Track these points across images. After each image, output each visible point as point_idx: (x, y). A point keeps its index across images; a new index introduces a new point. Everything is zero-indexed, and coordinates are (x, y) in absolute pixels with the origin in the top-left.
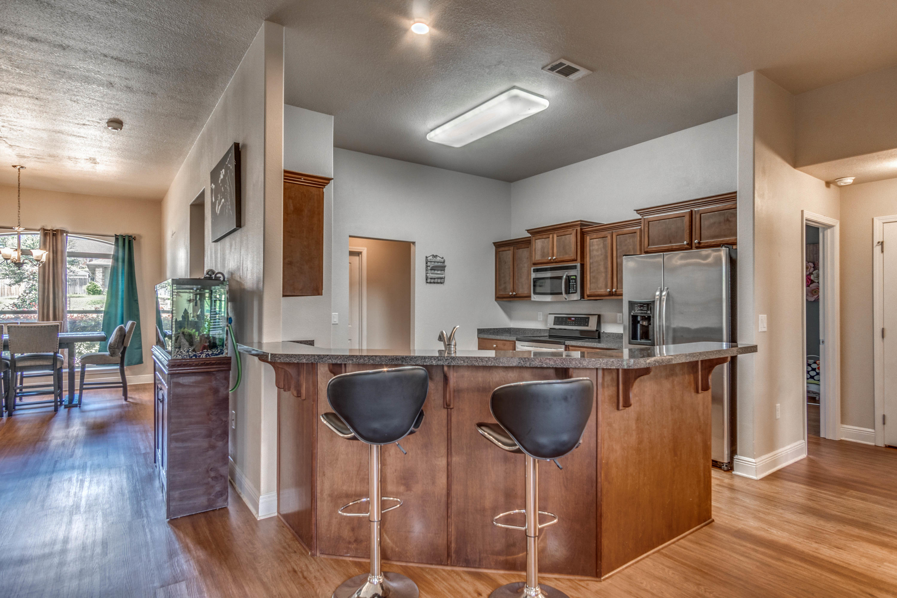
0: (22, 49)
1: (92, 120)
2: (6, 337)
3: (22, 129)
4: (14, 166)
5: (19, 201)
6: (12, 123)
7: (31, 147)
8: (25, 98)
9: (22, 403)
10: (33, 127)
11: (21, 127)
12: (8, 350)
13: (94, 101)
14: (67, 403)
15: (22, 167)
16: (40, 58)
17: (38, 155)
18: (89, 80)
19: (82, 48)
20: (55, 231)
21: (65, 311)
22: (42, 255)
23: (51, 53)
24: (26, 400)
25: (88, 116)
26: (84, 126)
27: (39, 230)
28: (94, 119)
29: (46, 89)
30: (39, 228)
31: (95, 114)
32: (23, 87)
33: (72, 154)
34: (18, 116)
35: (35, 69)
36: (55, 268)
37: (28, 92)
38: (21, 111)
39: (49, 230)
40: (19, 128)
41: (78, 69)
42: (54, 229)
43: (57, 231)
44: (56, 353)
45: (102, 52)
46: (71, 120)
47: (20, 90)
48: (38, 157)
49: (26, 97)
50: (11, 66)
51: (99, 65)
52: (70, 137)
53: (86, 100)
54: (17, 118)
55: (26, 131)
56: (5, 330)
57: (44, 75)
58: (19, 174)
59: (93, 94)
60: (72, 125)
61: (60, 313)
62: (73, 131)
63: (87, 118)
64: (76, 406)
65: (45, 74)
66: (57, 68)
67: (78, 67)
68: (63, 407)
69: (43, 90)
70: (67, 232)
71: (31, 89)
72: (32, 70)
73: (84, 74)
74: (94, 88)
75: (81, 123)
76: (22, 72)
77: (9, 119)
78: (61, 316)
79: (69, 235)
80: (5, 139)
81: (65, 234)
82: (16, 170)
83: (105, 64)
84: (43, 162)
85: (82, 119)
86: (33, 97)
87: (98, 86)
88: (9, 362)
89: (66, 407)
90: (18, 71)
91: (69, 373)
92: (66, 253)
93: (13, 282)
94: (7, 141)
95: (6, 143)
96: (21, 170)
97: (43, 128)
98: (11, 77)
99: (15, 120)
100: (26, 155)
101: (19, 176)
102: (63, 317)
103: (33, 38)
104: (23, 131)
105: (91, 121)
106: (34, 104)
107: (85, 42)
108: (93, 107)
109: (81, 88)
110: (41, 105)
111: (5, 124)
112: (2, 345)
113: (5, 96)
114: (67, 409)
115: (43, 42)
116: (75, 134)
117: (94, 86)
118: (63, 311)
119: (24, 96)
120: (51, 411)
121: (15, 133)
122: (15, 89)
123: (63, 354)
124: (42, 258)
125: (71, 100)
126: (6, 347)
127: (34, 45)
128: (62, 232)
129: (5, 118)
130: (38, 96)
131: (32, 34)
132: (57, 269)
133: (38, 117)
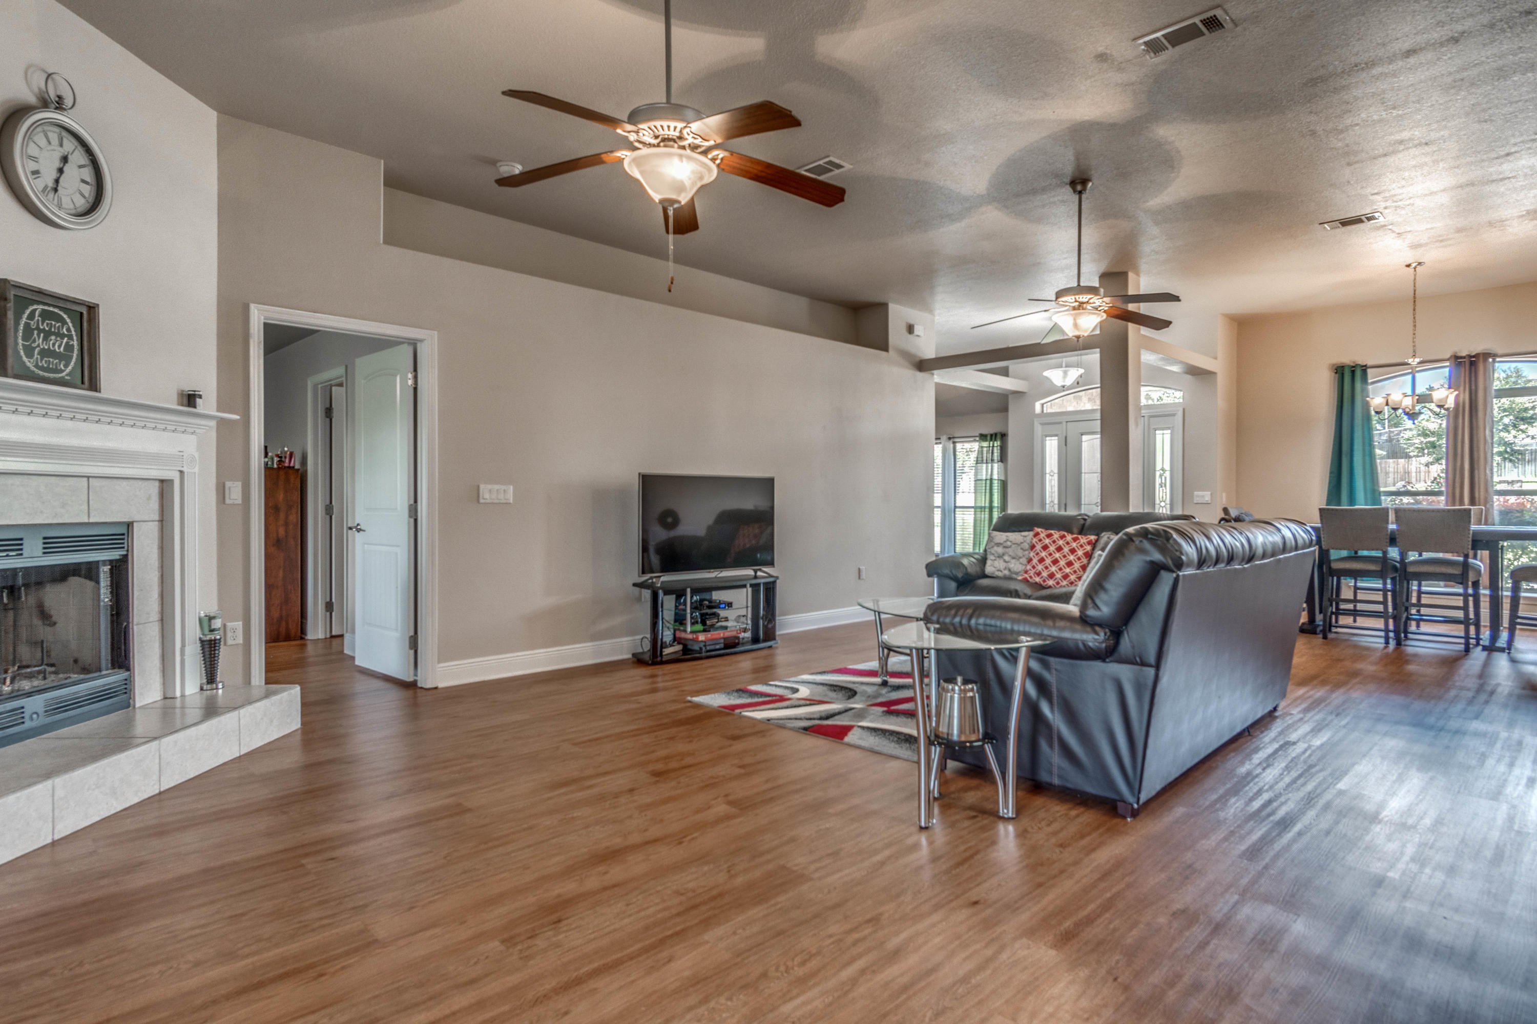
0: (1396, 77)
1: (1521, 139)
2: (1392, 526)
3: (1411, 201)
4: (1408, 266)
5: (1414, 318)
6: (1397, 197)
7: (1429, 226)
8: (1410, 150)
9: (1418, 631)
10: (1426, 192)
11: (1410, 198)
12: (1396, 546)
13: (1520, 104)
14: (1487, 643)
15: (1420, 264)
16: (1423, 77)
17: (1440, 236)
18: (1506, 71)
19: (1485, 23)
20: (1474, 357)
21: (1490, 490)
22: (1447, 397)
23: (1438, 59)
24: (1425, 628)
25: (1513, 135)
26: (1509, 158)
27: (1448, 360)
28: (1525, 137)
29: (1438, 122)
30: (1448, 356)
31: (1525, 127)
32: (1405, 135)
33: (1494, 215)
34: (1403, 183)
35: (1417, 98)
36: (1474, 420)
37: (1413, 140)
38: (1407, 174)
39: (1464, 357)
40: (1408, 202)
41: (1483, 62)
42: (1473, 354)
43: (1477, 356)
44: (1466, 556)
45: (1521, 9)
46: (1485, 157)
47: (1401, 142)
48: (1441, 239)
49: (1410, 148)
50: (1385, 110)
51: (1518, 35)
52: (1487, 187)
53: (1506, 109)
54: (1403, 187)
55: (1419, 202)
56: (1392, 516)
57: (1432, 101)
58: (1415, 275)
59: (1515, 93)
60: (1486, 163)
61: (1482, 493)
62: (1491, 174)
63: (1513, 141)
64: (1502, 650)
65: (1433, 99)
66: (1449, 80)
67: (1483, 59)
68: (1480, 648)
69: (1434, 126)
70: (1494, 356)
71: (1416, 133)
72: (1414, 102)
73: (1495, 65)
74: (1516, 81)
75: (1502, 153)
76: (1400, 112)
77: (1393, 192)
78: (1482, 497)
79: (1498, 359)
80: (1390, 227)
81: (1491, 360)
82: (1411, 270)
83: (1531, 27)
84: (1450, 245)
85: (1503, 146)
86: (1420, 144)
87: (1523, 74)
88: (1398, 565)
89: (1485, 648)
90: (1395, 112)
91: (1491, 596)
92: (1493, 392)
93: (1431, 460)
94: (1395, 229)
95: (1393, 232)
96: (1418, 269)
97: (1442, 188)
98: (1386, 127)
99: (1400, 191)
100: (1422, 241)
101: (1415, 279)
102: (1487, 501)
103: (1409, 51)
104: (1413, 204)
105: (1520, 143)
106: (1423, 154)
107: (1489, 10)
108: (1520, 116)
109: (1494, 92)
110: (1434, 152)
111: (1388, 204)
112: (1388, 537)
113: (1382, 159)
114: (1485, 653)
115: (1424, 48)
116: (1495, 177)
117: (1515, 79)
118: (1486, 490)
119: (1408, 148)
120: (1461, 651)
121: (1403, 212)
122: (1394, 144)
123: (1481, 562)
124: (1446, 402)
125: (1480, 122)
126: (1393, 541)
127: (1412, 60)
128: (1486, 355)
129: (1387, 194)
130: (1429, 138)
131: (1407, 45)
132: (1477, 422)
133: (1432, 172)
